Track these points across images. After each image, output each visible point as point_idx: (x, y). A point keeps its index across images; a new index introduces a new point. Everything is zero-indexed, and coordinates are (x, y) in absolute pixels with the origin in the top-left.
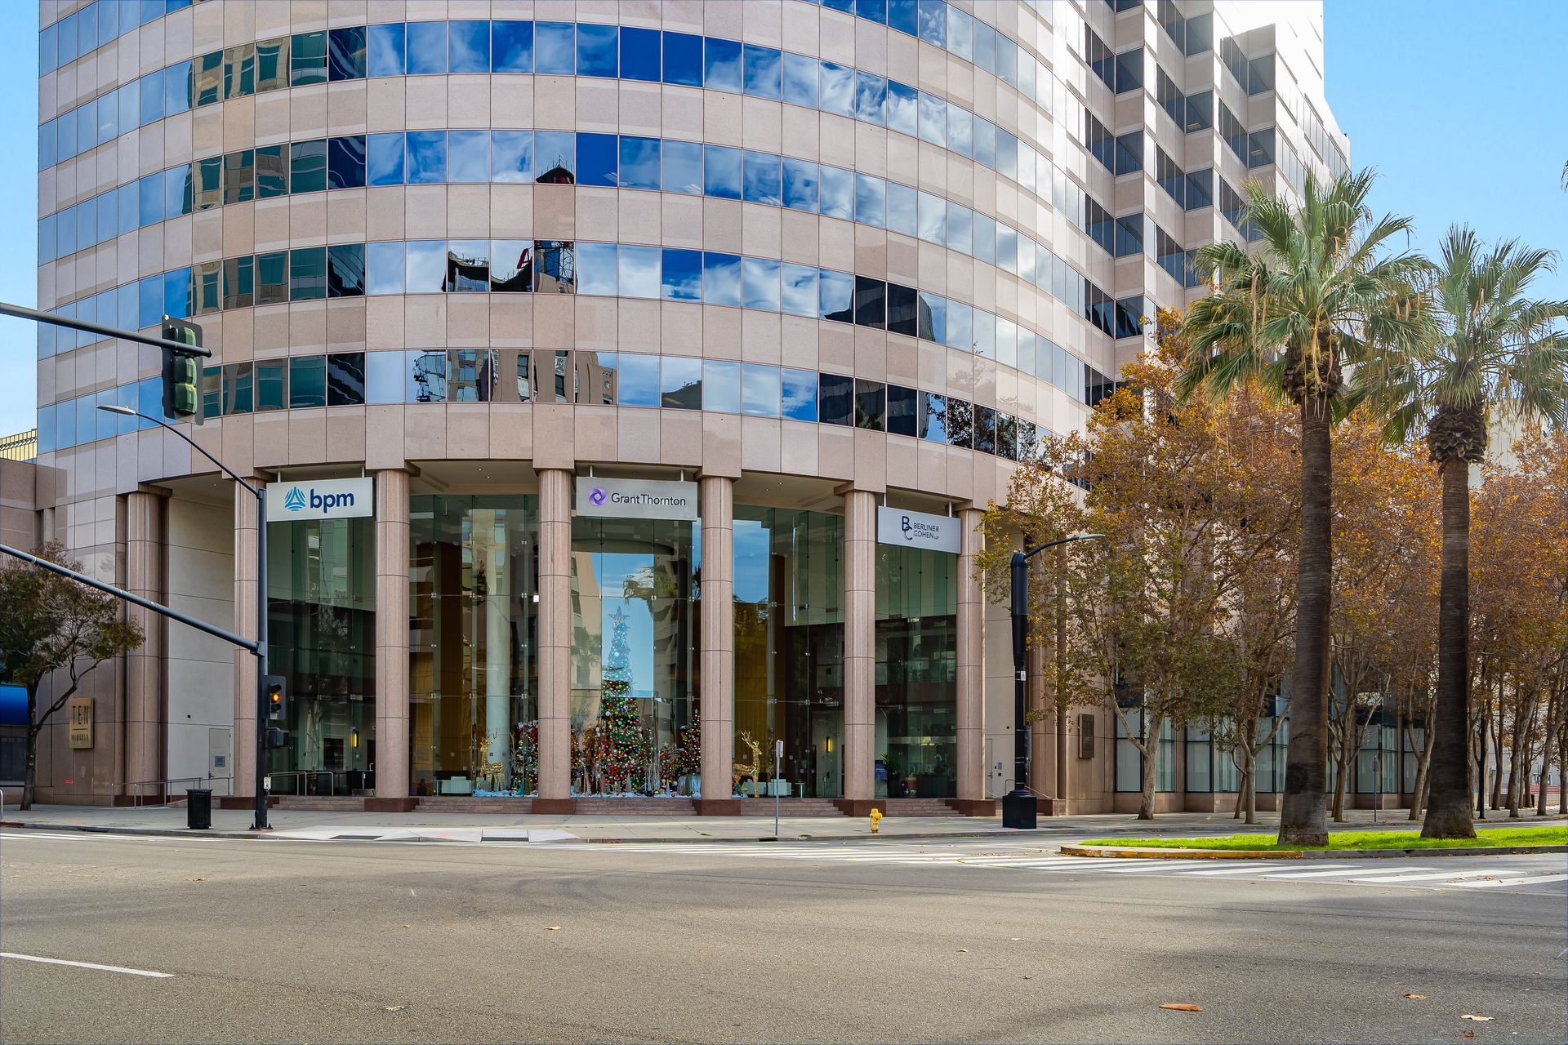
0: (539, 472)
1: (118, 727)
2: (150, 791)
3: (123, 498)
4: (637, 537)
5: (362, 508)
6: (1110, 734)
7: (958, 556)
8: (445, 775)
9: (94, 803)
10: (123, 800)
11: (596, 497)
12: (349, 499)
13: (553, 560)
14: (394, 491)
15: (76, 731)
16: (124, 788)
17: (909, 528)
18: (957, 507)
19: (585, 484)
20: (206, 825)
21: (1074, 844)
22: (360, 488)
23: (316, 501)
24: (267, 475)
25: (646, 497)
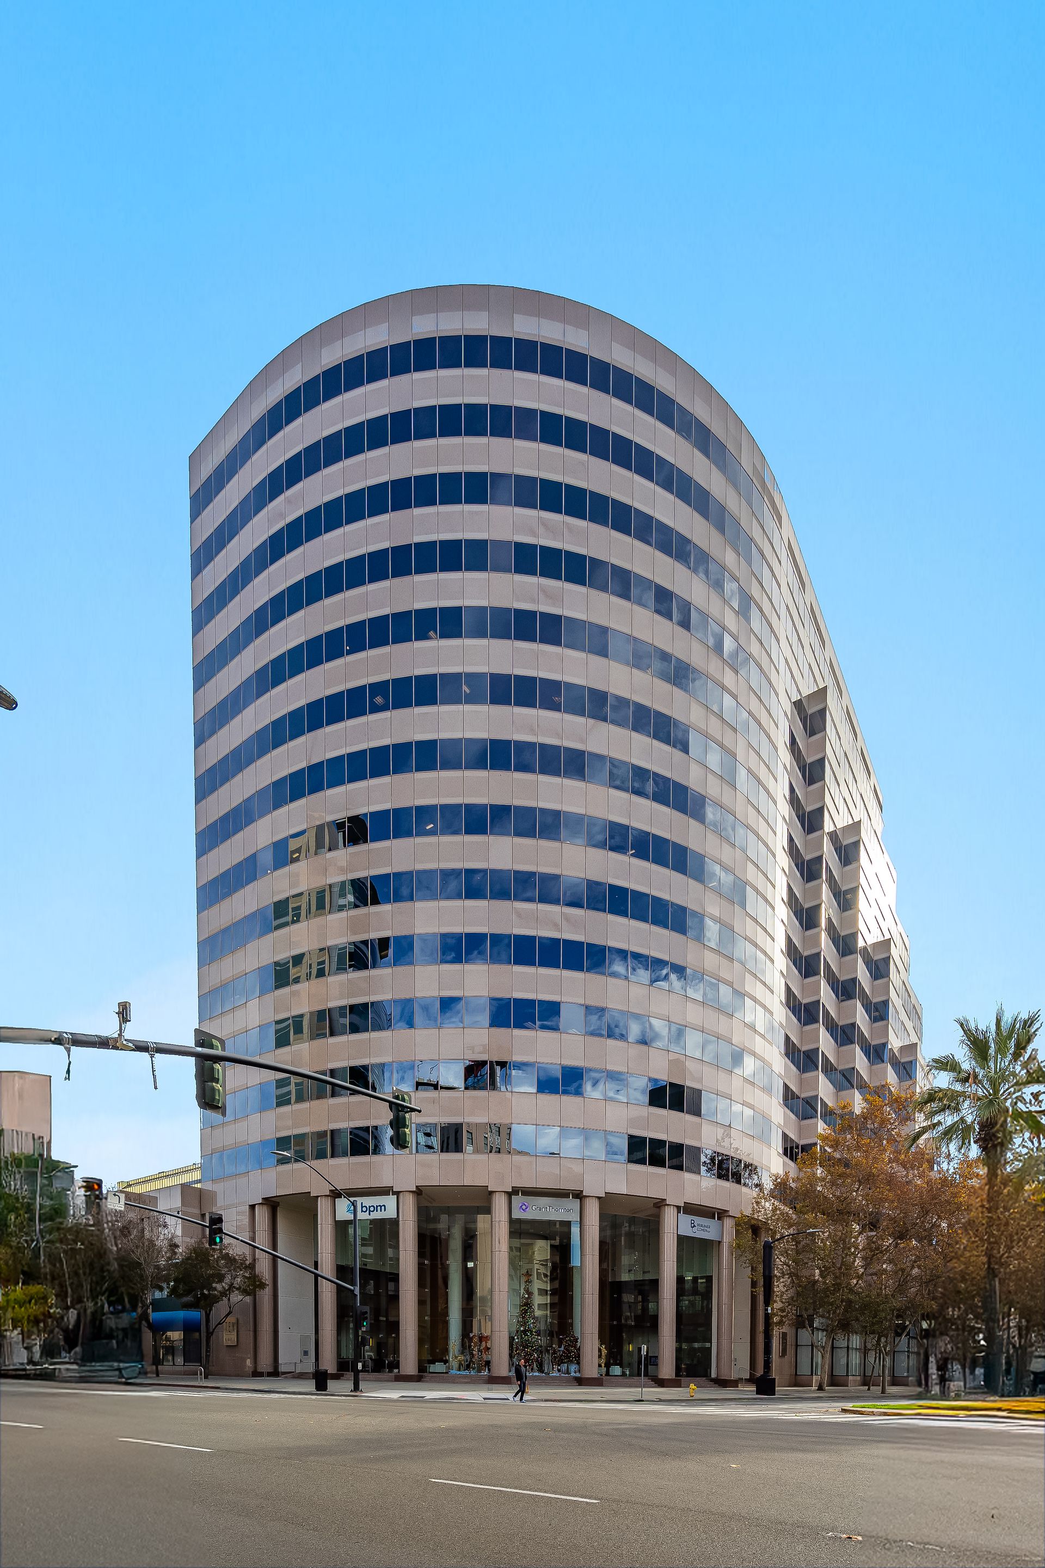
0: (491, 1193)
1: (252, 1333)
2: (271, 1370)
3: (252, 1207)
4: (532, 1231)
5: (390, 1213)
6: (794, 1343)
7: (719, 1242)
8: (433, 1362)
9: (239, 1374)
10: (256, 1374)
11: (524, 1208)
12: (383, 1207)
13: (499, 1243)
14: (409, 1203)
15: (227, 1337)
16: (255, 1367)
17: (694, 1226)
18: (721, 1214)
19: (517, 1200)
20: (325, 1389)
21: (849, 1406)
22: (390, 1201)
23: (364, 1209)
24: (336, 1194)
25: (551, 1207)
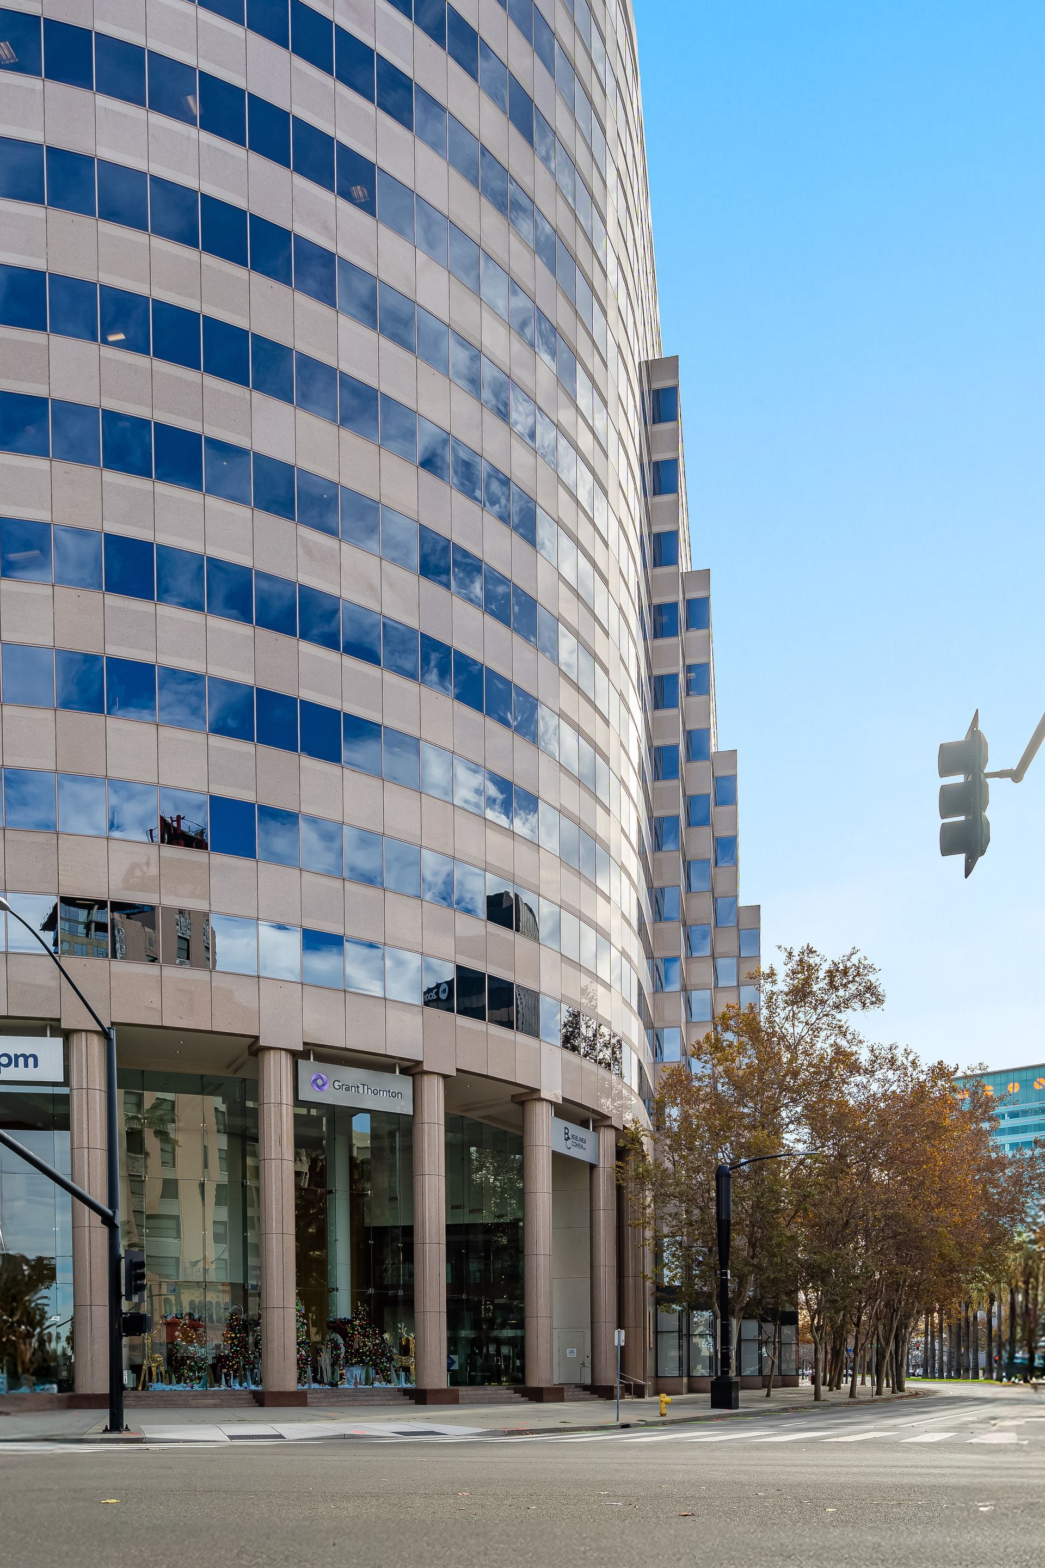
0: (259, 1049)
5: (50, 1071)
6: (654, 1329)
7: (594, 1167)
11: (317, 1083)
17: (569, 1138)
19: (308, 1068)
25: (366, 1087)
